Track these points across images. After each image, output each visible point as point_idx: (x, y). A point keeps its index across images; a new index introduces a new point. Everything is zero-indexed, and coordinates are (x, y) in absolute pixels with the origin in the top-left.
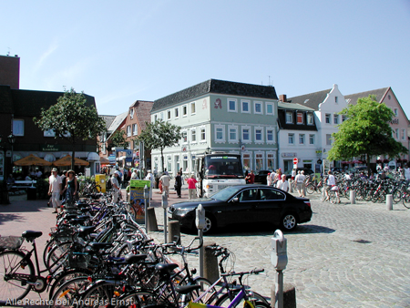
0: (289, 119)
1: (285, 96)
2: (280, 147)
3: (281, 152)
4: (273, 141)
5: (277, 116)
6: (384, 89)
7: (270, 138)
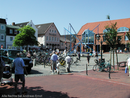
0: (11, 32)
1: (14, 23)
2: (7, 42)
3: (7, 44)
4: (4, 40)
5: (6, 31)
6: (52, 23)
7: (2, 38)
